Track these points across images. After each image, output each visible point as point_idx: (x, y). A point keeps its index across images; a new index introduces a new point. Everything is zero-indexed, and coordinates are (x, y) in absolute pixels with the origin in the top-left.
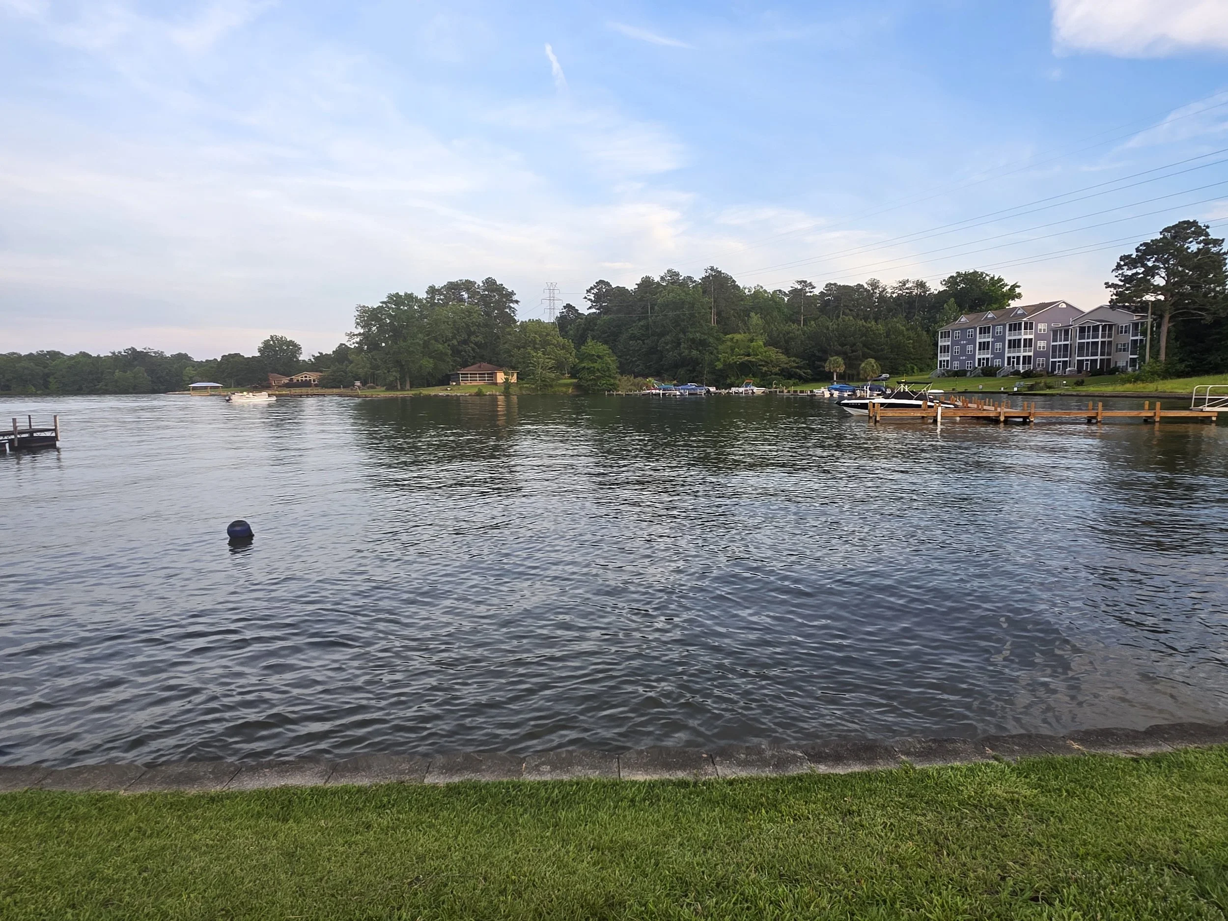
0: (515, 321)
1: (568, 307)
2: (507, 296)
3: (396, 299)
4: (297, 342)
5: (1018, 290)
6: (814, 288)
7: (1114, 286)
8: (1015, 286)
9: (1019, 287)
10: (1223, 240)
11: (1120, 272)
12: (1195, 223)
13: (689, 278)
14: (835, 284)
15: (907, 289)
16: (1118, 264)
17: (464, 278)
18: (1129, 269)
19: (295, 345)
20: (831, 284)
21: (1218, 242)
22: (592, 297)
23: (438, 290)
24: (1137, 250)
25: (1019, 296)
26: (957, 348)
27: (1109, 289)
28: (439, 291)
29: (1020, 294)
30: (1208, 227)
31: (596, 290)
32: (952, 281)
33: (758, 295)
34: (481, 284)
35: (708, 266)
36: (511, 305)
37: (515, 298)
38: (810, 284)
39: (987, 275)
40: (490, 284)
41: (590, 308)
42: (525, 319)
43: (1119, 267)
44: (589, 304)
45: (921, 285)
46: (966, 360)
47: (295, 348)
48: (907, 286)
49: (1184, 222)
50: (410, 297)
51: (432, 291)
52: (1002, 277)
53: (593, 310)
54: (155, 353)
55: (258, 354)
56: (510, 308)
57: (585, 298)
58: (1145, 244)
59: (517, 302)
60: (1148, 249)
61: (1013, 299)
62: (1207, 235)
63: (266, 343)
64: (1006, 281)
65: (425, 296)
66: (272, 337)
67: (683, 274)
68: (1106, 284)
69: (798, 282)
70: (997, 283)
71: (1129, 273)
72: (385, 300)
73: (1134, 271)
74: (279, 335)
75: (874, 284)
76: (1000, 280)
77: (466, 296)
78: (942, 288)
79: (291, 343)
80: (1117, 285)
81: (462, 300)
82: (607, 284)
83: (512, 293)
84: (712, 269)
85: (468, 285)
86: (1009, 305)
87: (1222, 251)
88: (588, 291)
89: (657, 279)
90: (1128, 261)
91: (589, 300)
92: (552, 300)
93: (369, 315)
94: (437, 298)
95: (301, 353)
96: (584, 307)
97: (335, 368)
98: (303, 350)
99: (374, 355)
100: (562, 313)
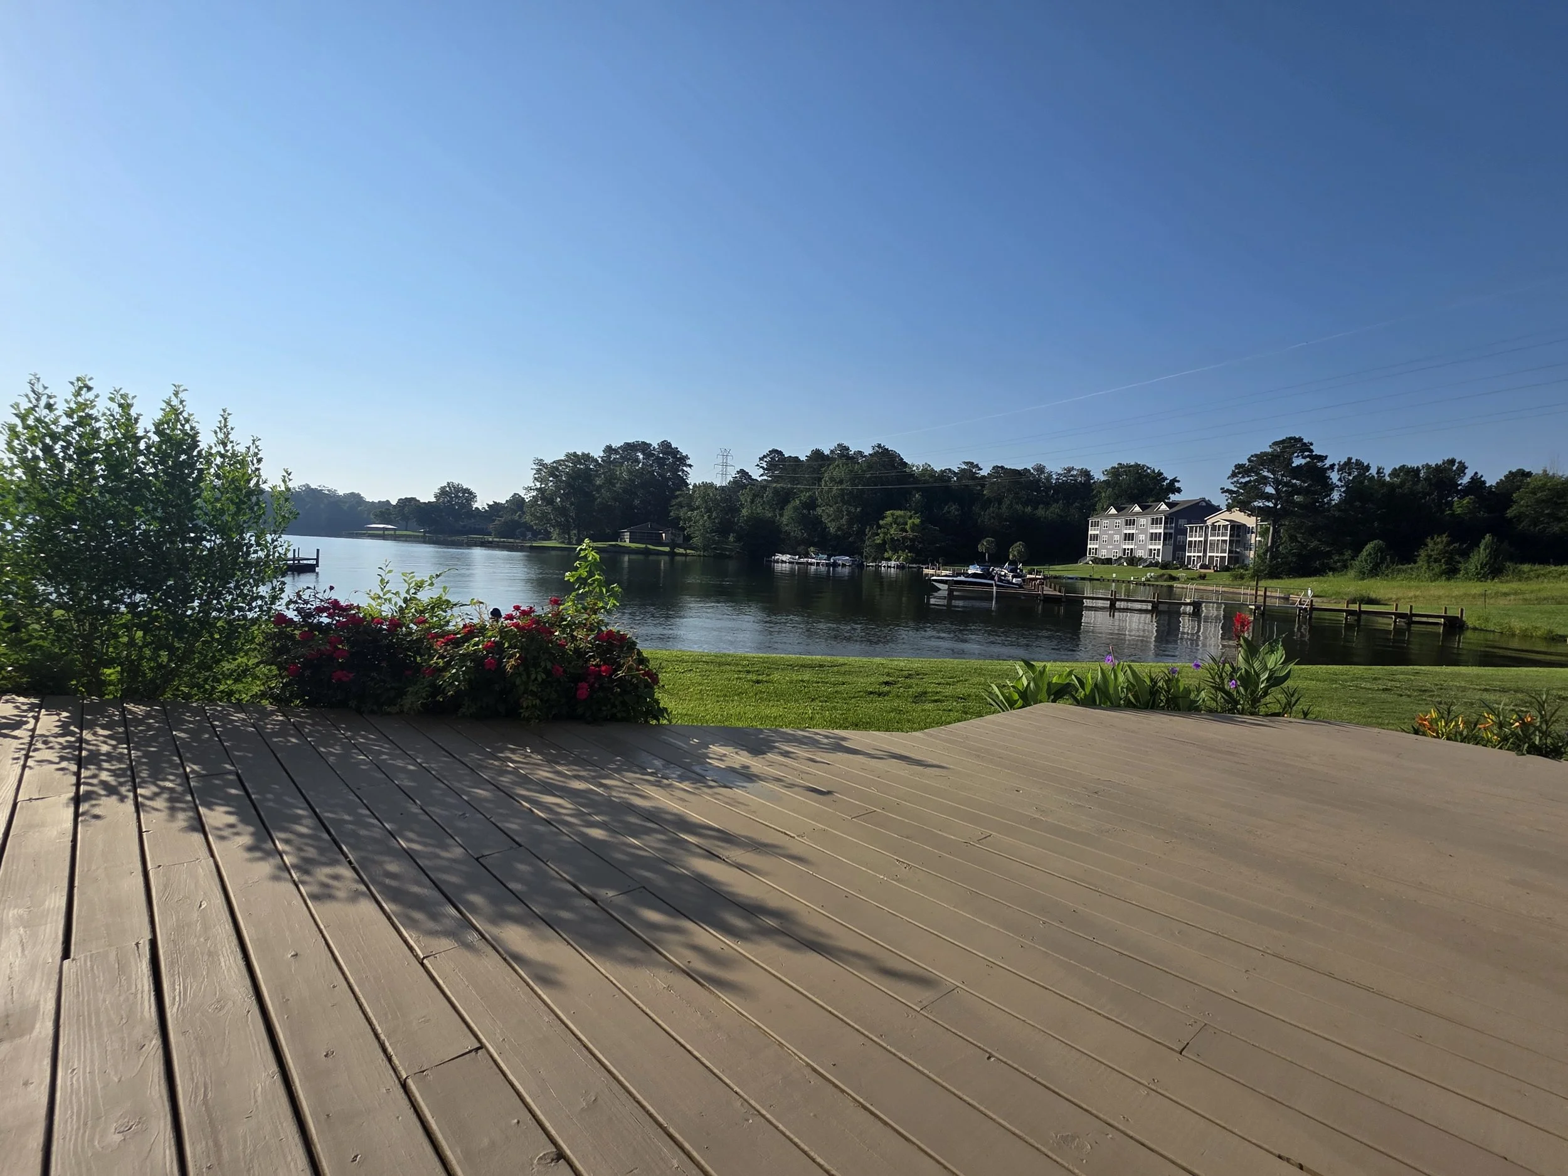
0: (687, 484)
1: (743, 472)
2: (682, 460)
3: (574, 458)
4: (473, 490)
5: (1177, 485)
6: (981, 469)
7: (1228, 491)
8: (1175, 480)
9: (1179, 481)
10: (1326, 457)
11: (1235, 479)
12: (1301, 440)
13: (860, 452)
14: (1002, 467)
15: (1072, 476)
16: (1233, 471)
17: (641, 440)
18: (1243, 477)
19: (471, 493)
20: (998, 467)
21: (1322, 458)
22: (764, 465)
23: (614, 450)
24: (1249, 460)
25: (1179, 490)
26: (1105, 537)
27: (1225, 494)
28: (616, 451)
29: (1179, 488)
30: (1312, 444)
31: (768, 459)
32: (1115, 472)
33: (928, 472)
34: (657, 447)
35: (875, 443)
36: (684, 468)
37: (688, 462)
38: (977, 466)
39: (1148, 468)
40: (666, 446)
41: (762, 475)
42: (698, 482)
43: (1234, 475)
44: (761, 471)
45: (1086, 474)
46: (1112, 549)
47: (470, 495)
48: (1072, 473)
49: (1291, 438)
50: (587, 457)
51: (609, 449)
52: (1161, 471)
53: (765, 477)
54: (329, 490)
55: (434, 500)
56: (683, 471)
57: (758, 465)
58: (1256, 456)
59: (690, 466)
60: (1262, 460)
61: (1173, 493)
62: (1312, 451)
63: (443, 489)
64: (1165, 475)
65: (602, 454)
66: (448, 484)
67: (853, 450)
68: (1221, 489)
69: (964, 463)
70: (1158, 477)
71: (1244, 480)
72: (563, 458)
73: (1247, 479)
74: (456, 482)
75: (1040, 469)
76: (1160, 474)
77: (641, 457)
78: (1103, 478)
79: (467, 491)
80: (1232, 490)
81: (637, 461)
82: (780, 453)
83: (686, 457)
84: (879, 446)
85: (644, 447)
86: (1169, 498)
87: (1326, 466)
88: (761, 459)
89: (827, 452)
90: (1240, 470)
91: (761, 467)
92: (725, 465)
93: (547, 471)
94: (613, 457)
95: (476, 501)
96: (756, 474)
97: (507, 517)
98: (478, 498)
99: (549, 509)
100: (736, 477)
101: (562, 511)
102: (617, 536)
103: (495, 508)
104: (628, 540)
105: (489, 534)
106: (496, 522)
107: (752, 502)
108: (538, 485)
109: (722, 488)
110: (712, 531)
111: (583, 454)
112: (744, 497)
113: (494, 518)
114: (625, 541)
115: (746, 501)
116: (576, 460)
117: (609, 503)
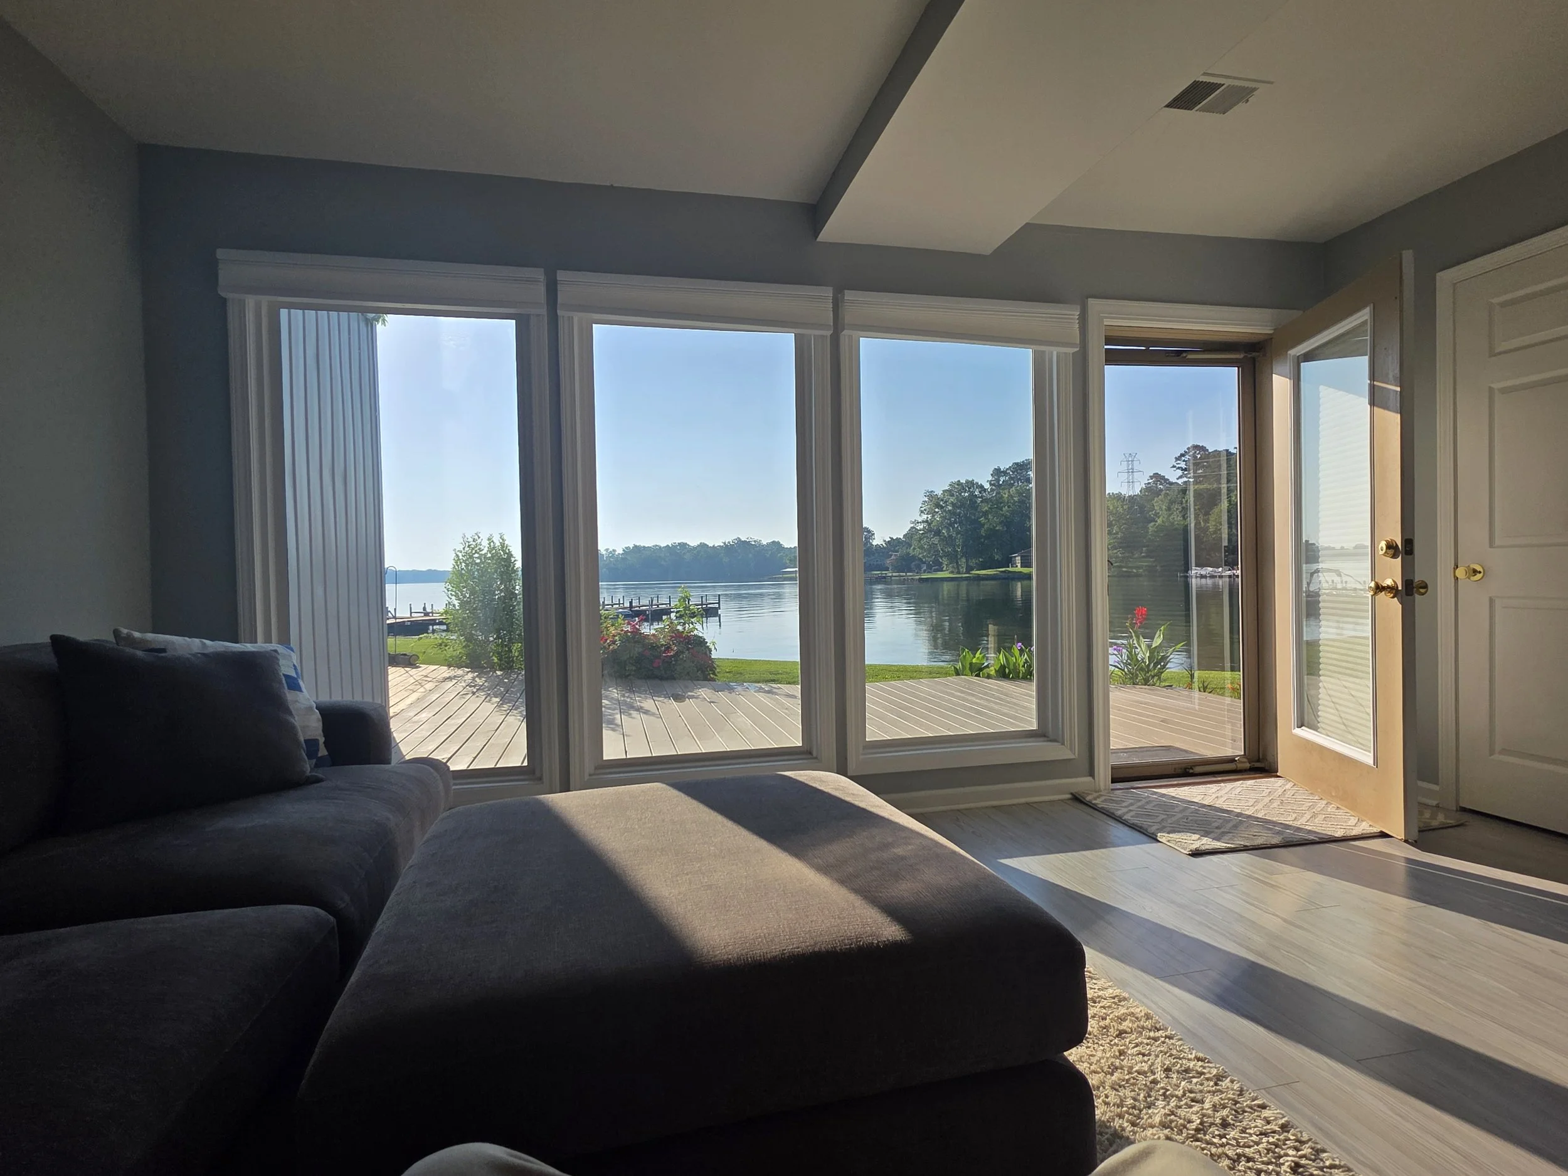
1: (1157, 477)
3: (958, 486)
23: (1003, 472)
28: (1005, 473)
31: (1187, 458)
41: (1181, 477)
44: (1180, 473)
50: (971, 484)
51: (998, 472)
53: (1186, 479)
54: (755, 541)
57: (1174, 467)
65: (989, 479)
72: (949, 488)
82: (1203, 448)
88: (1177, 459)
91: (1179, 468)
92: (1131, 471)
93: (935, 502)
94: (1002, 479)
95: (874, 539)
96: (1173, 476)
97: (902, 551)
98: (876, 536)
99: (936, 540)
100: (1149, 483)
101: (949, 540)
102: (1009, 562)
103: (893, 544)
104: (1019, 565)
105: (887, 569)
106: (893, 557)
107: (1169, 509)
108: (925, 517)
109: (1132, 498)
110: (1114, 548)
111: (967, 482)
112: (1159, 505)
113: (890, 553)
114: (1017, 566)
115: (1161, 509)
116: (960, 487)
117: (997, 528)
